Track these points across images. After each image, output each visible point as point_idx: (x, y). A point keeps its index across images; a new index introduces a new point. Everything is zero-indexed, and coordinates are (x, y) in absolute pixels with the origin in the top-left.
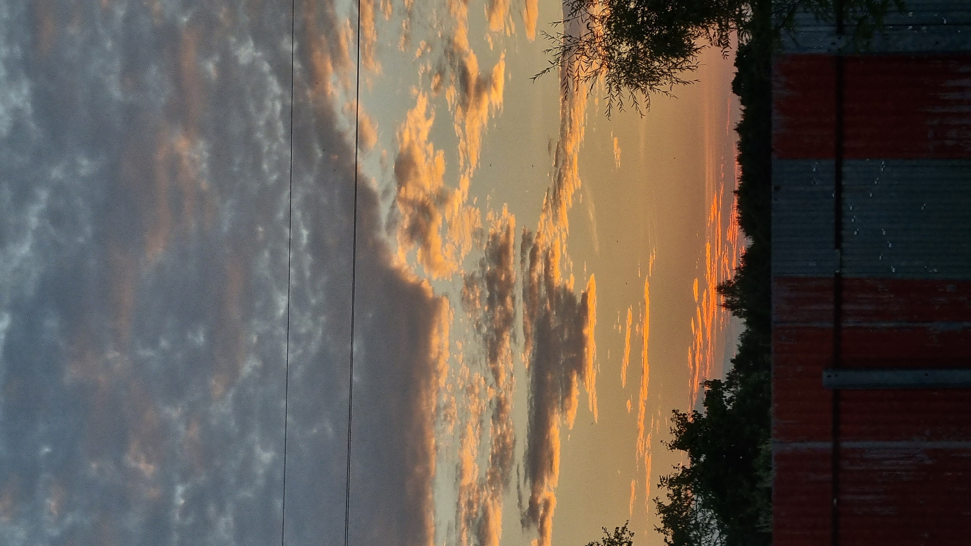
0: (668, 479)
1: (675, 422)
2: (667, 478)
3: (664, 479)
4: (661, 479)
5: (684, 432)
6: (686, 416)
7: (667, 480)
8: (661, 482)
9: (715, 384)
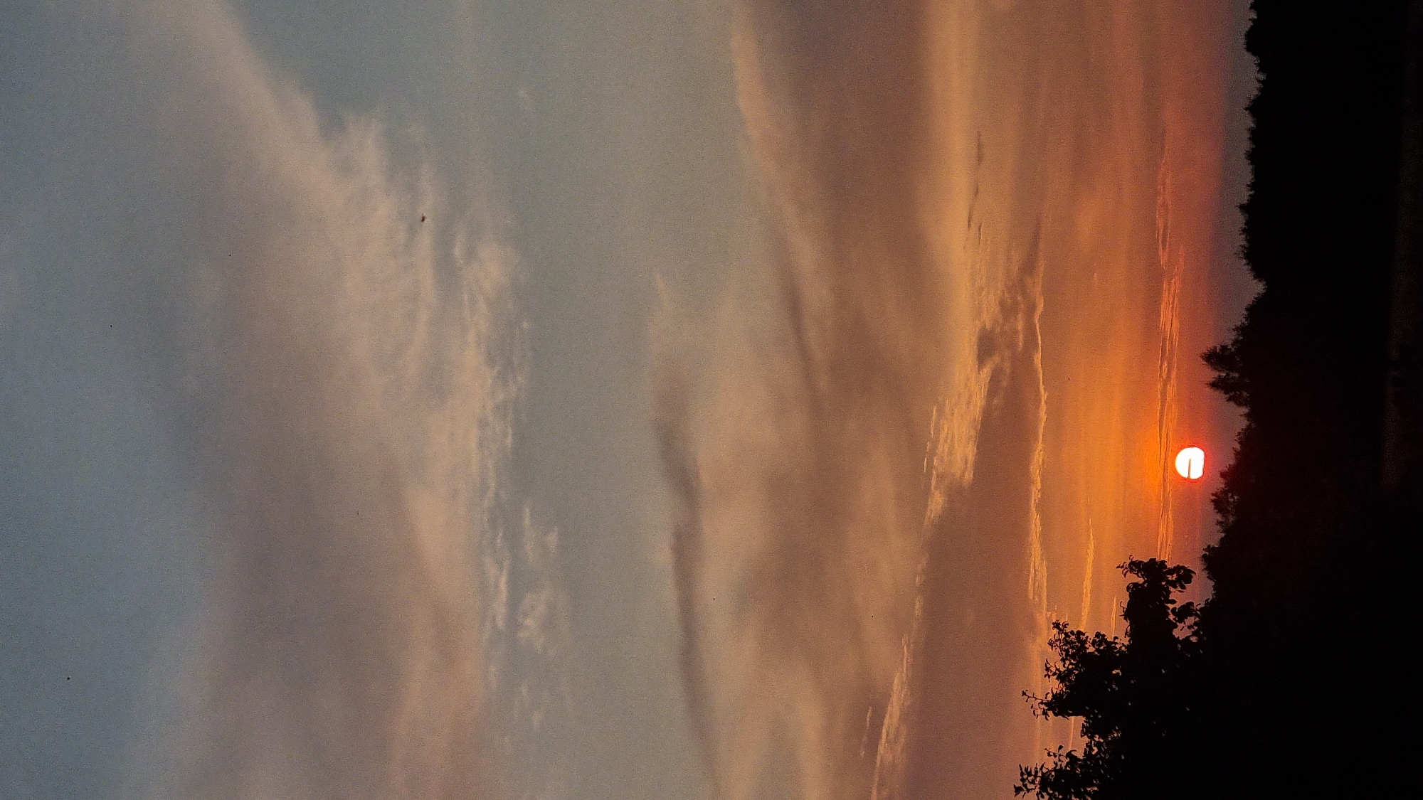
0: (1040, 774)
1: (1058, 650)
2: (1036, 772)
3: (1029, 774)
4: (1022, 774)
5: (1075, 675)
6: (1083, 638)
7: (1036, 776)
8: (1023, 780)
9: (1152, 570)
